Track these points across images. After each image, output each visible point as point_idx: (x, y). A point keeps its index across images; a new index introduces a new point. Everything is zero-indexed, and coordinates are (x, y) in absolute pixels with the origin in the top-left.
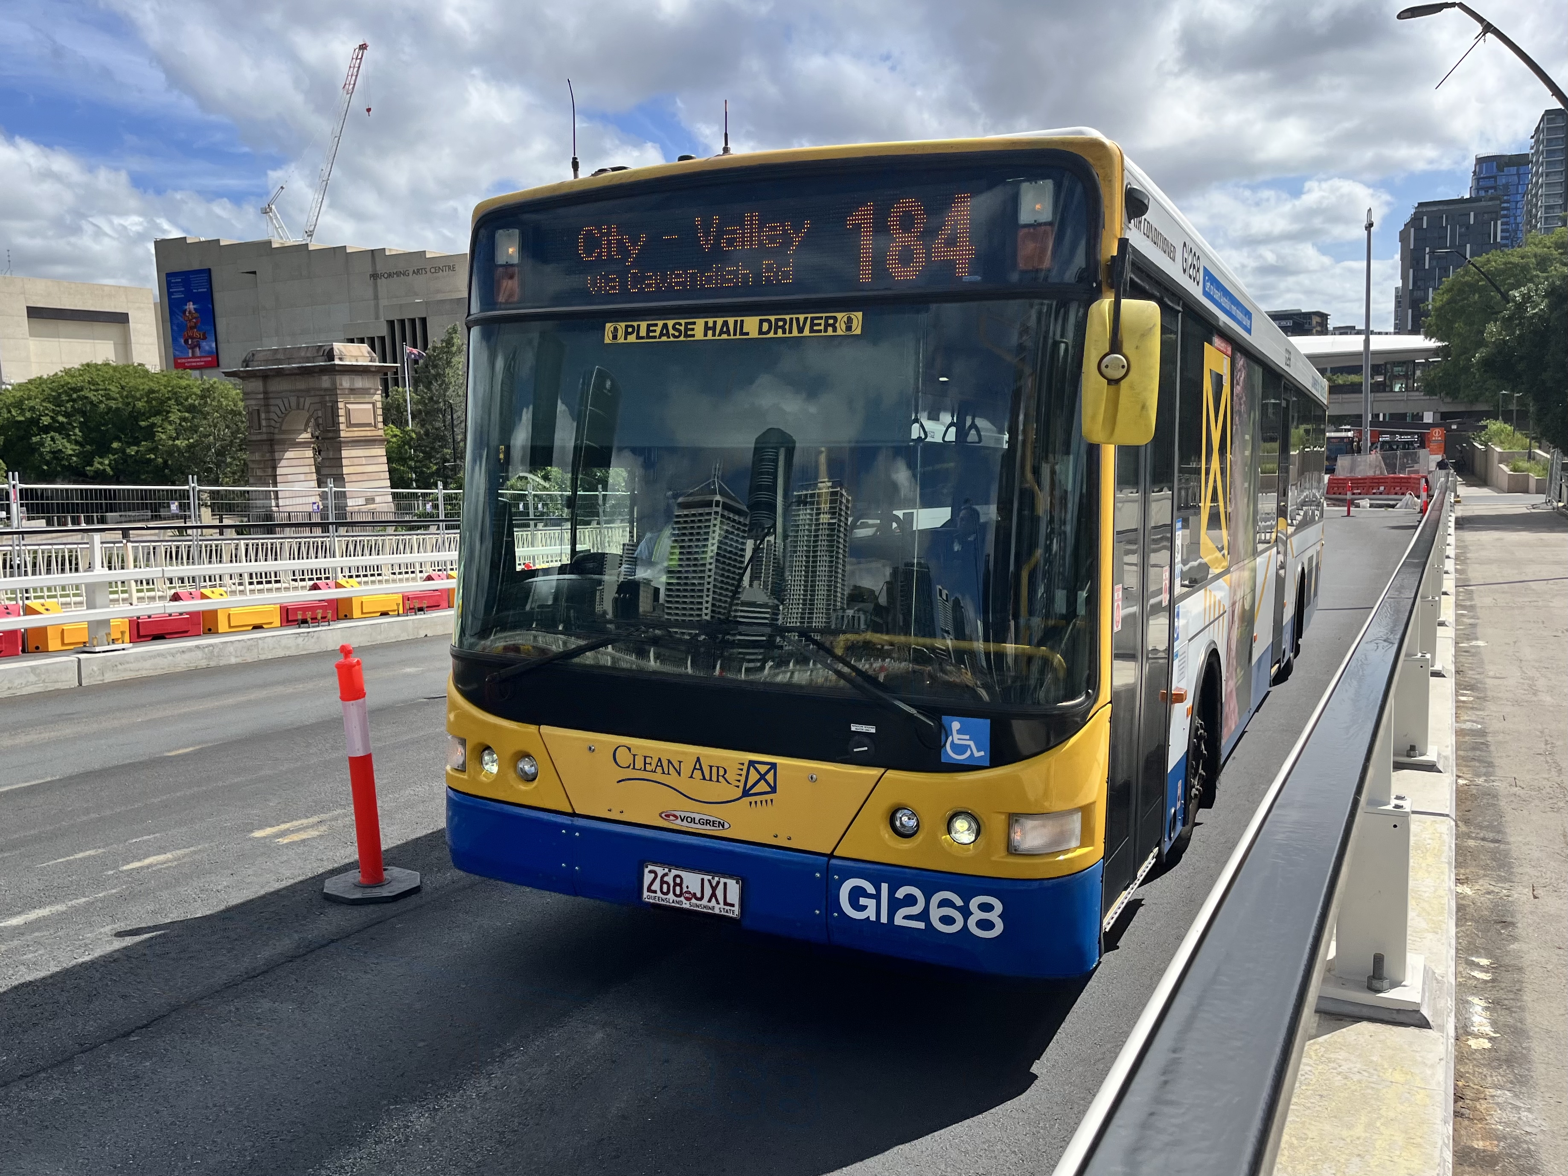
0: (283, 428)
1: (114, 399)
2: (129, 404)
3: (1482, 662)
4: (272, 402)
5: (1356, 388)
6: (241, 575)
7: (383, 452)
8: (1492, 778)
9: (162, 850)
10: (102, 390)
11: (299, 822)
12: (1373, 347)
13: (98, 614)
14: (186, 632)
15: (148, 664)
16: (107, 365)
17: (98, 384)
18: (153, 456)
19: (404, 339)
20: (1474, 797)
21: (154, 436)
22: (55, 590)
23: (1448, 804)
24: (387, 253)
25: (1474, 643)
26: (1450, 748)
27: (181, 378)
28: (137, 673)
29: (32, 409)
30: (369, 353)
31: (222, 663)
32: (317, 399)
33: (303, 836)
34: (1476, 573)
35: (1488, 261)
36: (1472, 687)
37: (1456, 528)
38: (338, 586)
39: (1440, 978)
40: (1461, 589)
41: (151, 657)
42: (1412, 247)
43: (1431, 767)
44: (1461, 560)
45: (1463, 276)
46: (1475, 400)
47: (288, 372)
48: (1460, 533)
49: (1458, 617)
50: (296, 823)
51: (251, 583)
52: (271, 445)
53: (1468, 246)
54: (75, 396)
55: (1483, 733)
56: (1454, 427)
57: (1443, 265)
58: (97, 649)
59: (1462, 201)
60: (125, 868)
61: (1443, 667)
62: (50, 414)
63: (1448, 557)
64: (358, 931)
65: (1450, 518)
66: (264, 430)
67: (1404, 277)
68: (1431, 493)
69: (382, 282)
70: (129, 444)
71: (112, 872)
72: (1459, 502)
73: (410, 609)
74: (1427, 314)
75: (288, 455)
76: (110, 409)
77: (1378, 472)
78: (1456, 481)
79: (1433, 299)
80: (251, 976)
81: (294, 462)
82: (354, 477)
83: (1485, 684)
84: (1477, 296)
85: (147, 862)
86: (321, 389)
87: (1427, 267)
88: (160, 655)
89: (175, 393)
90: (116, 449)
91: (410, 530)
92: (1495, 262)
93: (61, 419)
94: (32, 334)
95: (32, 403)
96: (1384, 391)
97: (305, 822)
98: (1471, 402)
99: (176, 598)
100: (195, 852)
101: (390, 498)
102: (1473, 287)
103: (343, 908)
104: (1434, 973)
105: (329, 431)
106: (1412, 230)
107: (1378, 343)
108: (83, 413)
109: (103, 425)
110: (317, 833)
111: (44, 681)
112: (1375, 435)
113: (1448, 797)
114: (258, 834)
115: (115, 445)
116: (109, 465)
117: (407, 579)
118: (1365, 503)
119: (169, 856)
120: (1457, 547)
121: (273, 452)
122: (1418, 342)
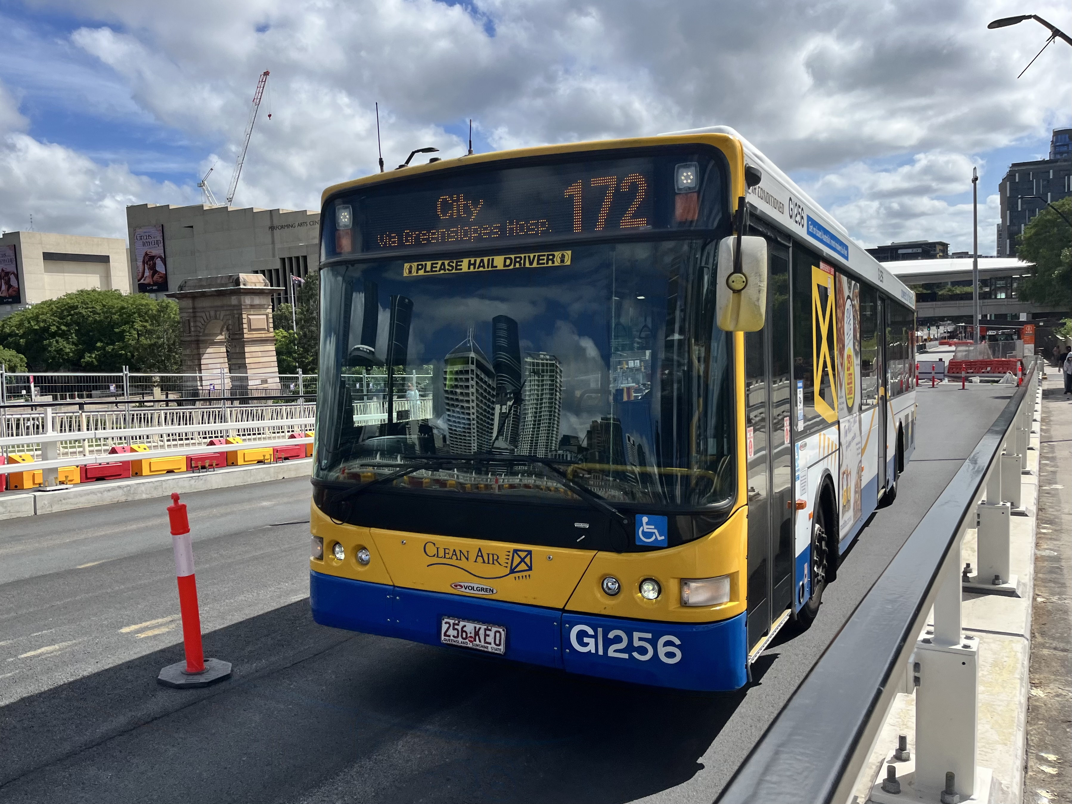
0: (206, 332)
1: (98, 314)
2: (108, 317)
3: (1059, 502)
4: (198, 314)
5: (968, 296)
6: (161, 436)
7: (273, 348)
8: (1064, 596)
9: (52, 642)
10: (90, 308)
11: (157, 621)
12: (980, 267)
13: (50, 464)
14: (120, 475)
15: (83, 499)
16: (94, 291)
17: (88, 304)
18: (123, 352)
19: (292, 271)
20: (1049, 613)
21: (124, 338)
22: (32, 446)
23: (1024, 625)
24: (281, 212)
25: (1054, 486)
26: (1028, 577)
27: (143, 299)
28: (76, 506)
29: (44, 321)
30: (264, 280)
31: (137, 498)
32: (228, 313)
33: (156, 632)
34: (1057, 432)
35: (1063, 205)
36: (1050, 522)
37: (1043, 398)
38: (228, 442)
39: (1005, 789)
40: (1045, 444)
41: (85, 494)
42: (1008, 195)
43: (1011, 593)
44: (1046, 422)
45: (1045, 215)
46: (1057, 304)
47: (209, 294)
48: (1045, 401)
49: (1041, 468)
50: (154, 622)
51: (168, 440)
52: (198, 344)
53: (1049, 194)
54: (72, 312)
55: (1057, 559)
56: (1041, 324)
57: (1031, 208)
58: (48, 489)
59: (1043, 162)
60: (22, 656)
61: (1027, 508)
62: (57, 324)
63: (1035, 420)
64: (176, 711)
65: (1038, 391)
66: (193, 334)
67: (1003, 216)
68: (1025, 372)
69: (277, 232)
70: (108, 344)
71: (12, 659)
72: (1046, 378)
73: (279, 458)
74: (1020, 243)
75: (209, 350)
76: (95, 320)
77: (986, 357)
78: (1043, 363)
79: (1025, 232)
80: (89, 746)
81: (213, 355)
82: (253, 366)
83: (1061, 519)
84: (1056, 229)
85: (39, 651)
86: (230, 306)
87: (1020, 209)
88: (92, 492)
89: (139, 309)
90: (99, 347)
91: (286, 403)
92: (1068, 205)
93: (63, 328)
94: (47, 271)
95: (44, 317)
96: (990, 298)
97: (160, 620)
98: (1054, 306)
99: (113, 451)
100: (76, 645)
101: (278, 380)
102: (1053, 223)
103: (171, 692)
104: (1001, 784)
105: (236, 334)
106: (1008, 183)
107: (983, 264)
108: (78, 324)
109: (91, 331)
110: (167, 630)
111: (10, 512)
112: (983, 330)
113: (1024, 619)
114: (125, 630)
115: (99, 344)
116: (95, 358)
117: (279, 437)
118: (976, 379)
119: (57, 647)
120: (1043, 412)
121: (198, 348)
122: (1014, 263)
